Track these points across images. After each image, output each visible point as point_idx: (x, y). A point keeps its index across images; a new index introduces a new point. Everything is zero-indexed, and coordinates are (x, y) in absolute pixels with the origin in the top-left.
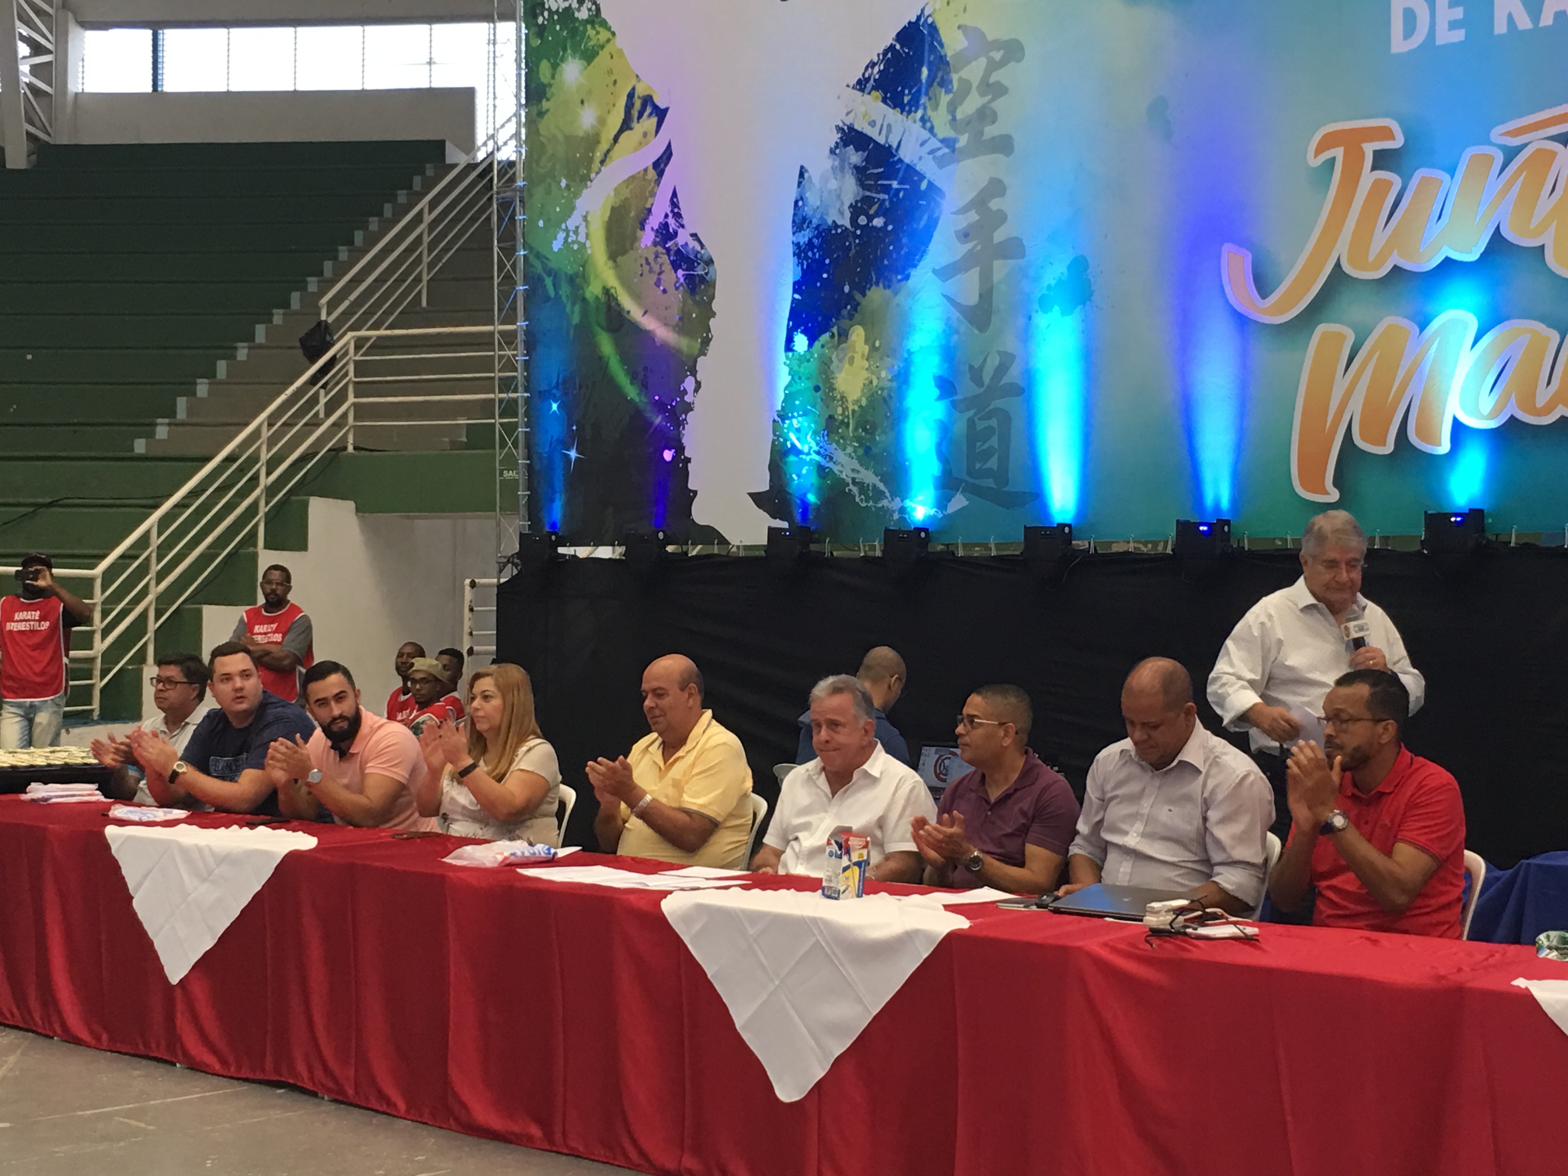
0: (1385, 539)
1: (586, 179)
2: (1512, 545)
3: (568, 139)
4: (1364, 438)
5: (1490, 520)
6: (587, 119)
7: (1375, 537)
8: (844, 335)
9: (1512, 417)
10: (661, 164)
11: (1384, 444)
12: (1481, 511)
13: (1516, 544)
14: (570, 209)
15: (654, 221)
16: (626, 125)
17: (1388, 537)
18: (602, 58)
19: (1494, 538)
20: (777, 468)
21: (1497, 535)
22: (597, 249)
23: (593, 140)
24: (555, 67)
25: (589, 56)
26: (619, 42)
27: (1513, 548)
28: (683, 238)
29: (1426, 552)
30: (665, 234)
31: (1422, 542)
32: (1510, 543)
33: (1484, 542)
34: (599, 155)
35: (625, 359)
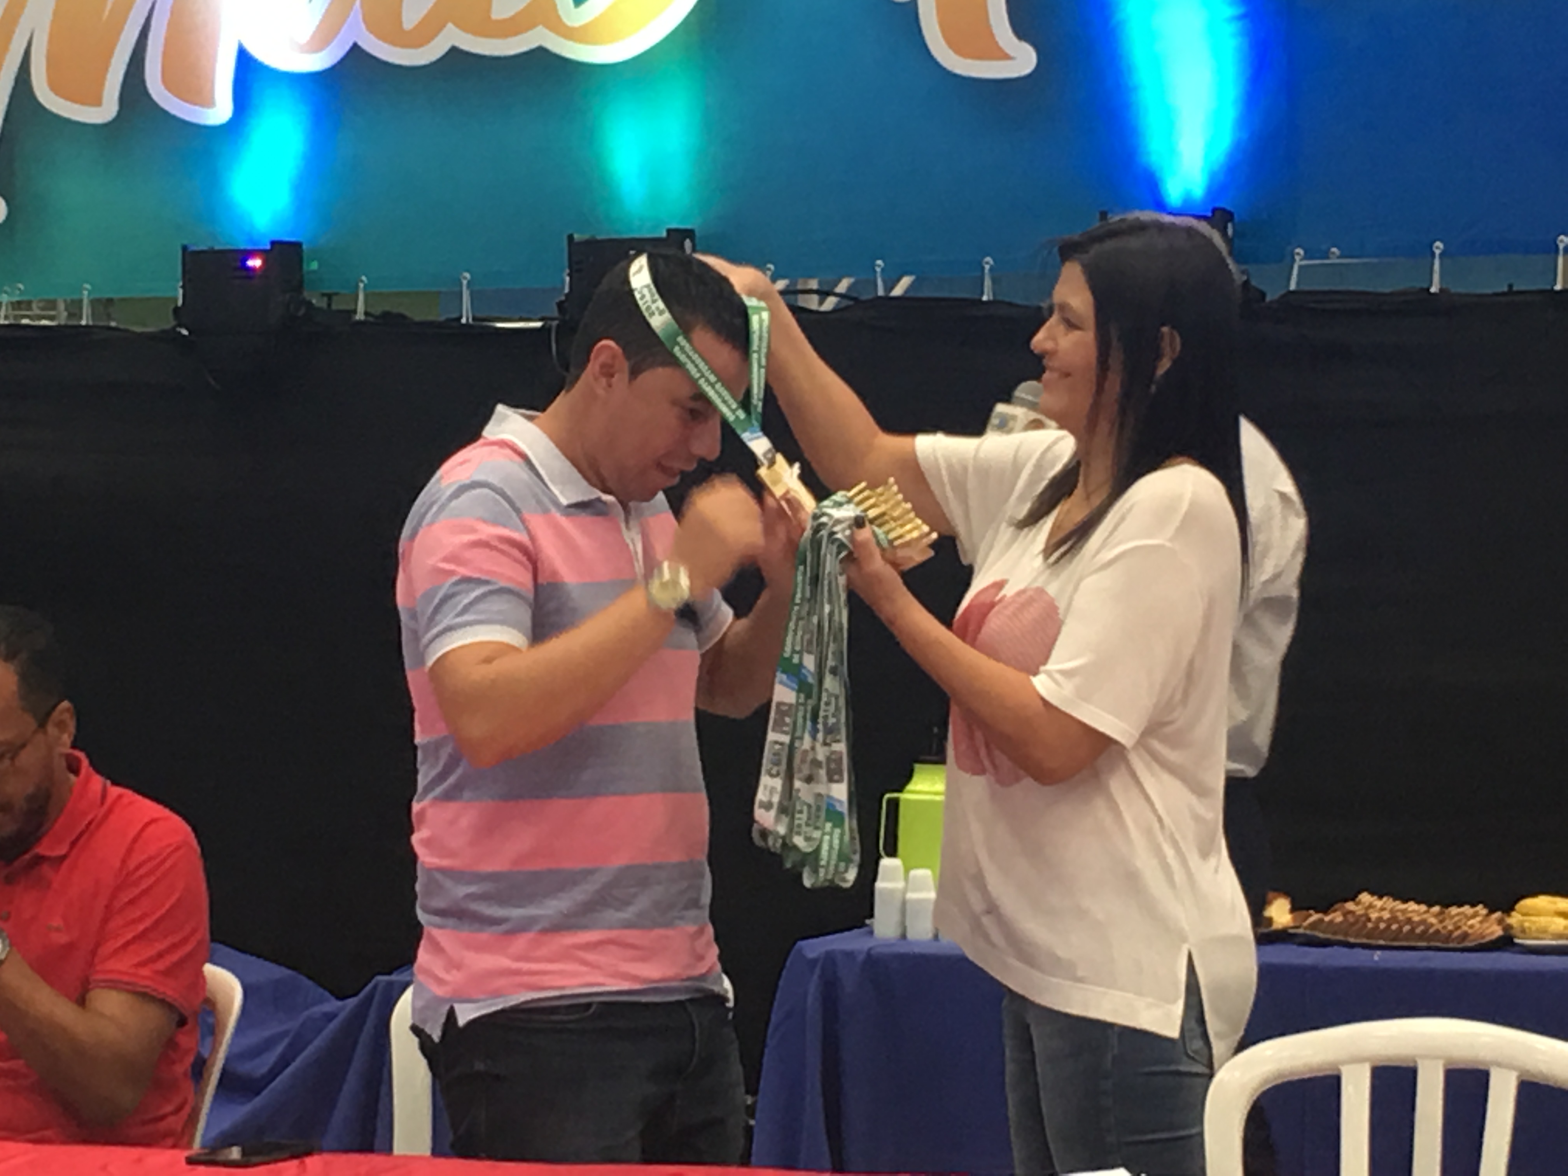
0: (104, 305)
2: (360, 316)
4: (55, 87)
5: (314, 265)
7: (81, 301)
9: (355, 47)
11: (97, 101)
12: (297, 245)
13: (366, 314)
17: (110, 301)
19: (322, 303)
21: (329, 296)
27: (360, 323)
29: (185, 332)
31: (176, 310)
32: (355, 312)
33: (302, 312)
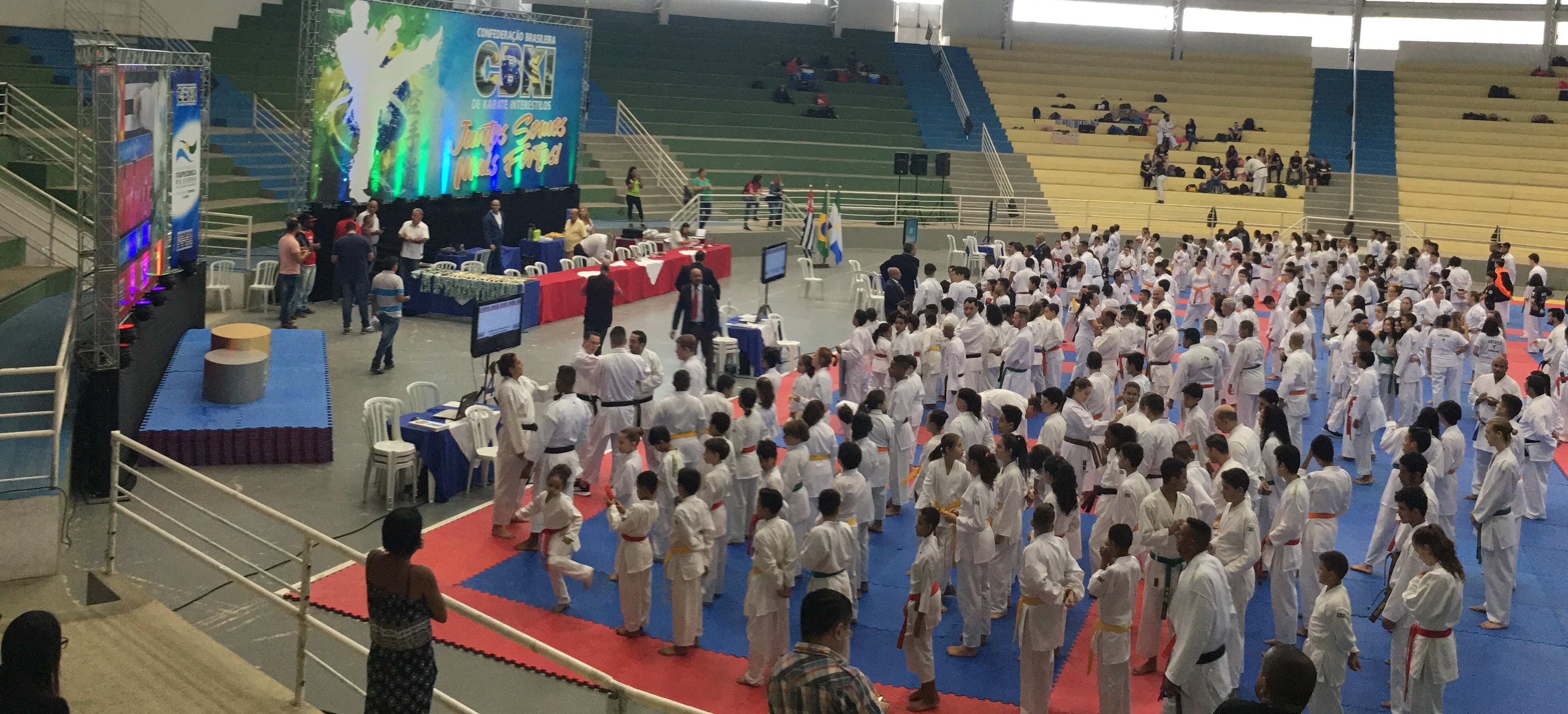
1: (330, 102)
3: (327, 90)
6: (332, 85)
8: (386, 152)
10: (350, 101)
14: (325, 110)
15: (347, 117)
16: (342, 90)
18: (337, 69)
20: (370, 184)
22: (332, 122)
23: (333, 91)
24: (325, 68)
25: (334, 68)
26: (342, 66)
28: (353, 123)
30: (349, 121)
34: (334, 96)
35: (337, 153)
